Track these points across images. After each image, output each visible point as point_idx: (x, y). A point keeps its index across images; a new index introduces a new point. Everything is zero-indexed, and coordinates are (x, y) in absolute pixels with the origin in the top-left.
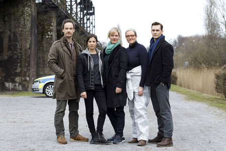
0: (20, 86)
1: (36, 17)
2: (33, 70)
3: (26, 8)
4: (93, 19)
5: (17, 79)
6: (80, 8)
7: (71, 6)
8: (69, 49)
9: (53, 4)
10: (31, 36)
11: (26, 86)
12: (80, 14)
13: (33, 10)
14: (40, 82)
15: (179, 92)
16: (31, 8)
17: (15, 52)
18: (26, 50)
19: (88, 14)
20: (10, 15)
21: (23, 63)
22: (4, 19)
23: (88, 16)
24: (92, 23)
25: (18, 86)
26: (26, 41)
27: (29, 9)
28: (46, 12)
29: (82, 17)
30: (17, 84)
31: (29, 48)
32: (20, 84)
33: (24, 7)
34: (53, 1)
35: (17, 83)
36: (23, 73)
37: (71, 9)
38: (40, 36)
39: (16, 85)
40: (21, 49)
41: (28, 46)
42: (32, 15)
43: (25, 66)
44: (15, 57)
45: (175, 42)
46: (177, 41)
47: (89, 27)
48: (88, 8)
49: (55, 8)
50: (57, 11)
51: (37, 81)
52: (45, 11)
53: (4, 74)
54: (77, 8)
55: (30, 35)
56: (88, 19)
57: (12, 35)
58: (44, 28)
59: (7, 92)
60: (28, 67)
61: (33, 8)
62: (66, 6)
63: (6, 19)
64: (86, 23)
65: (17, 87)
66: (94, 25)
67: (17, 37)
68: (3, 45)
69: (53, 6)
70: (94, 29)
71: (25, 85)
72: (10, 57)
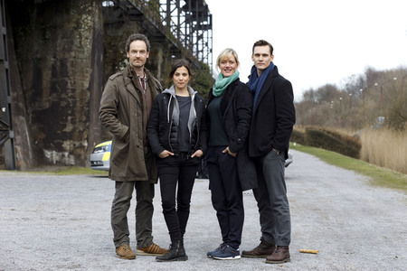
0: (72, 156)
1: (102, 33)
2: (95, 128)
3: (84, 16)
4: (210, 36)
5: (67, 145)
6: (186, 16)
7: (168, 12)
8: (137, 89)
9: (134, 8)
10: (92, 67)
11: (83, 157)
12: (186, 28)
13: (97, 20)
14: (105, 150)
15: (359, 171)
16: (93, 17)
17: (63, 96)
18: (83, 92)
19: (199, 27)
20: (55, 28)
21: (78, 115)
22: (44, 35)
23: (200, 32)
24: (207, 44)
25: (69, 157)
26: (83, 76)
27: (89, 18)
28: (121, 24)
29: (188, 33)
30: (66, 154)
31: (89, 89)
32: (71, 153)
33: (80, 14)
34: (134, 3)
35: (65, 151)
36: (77, 134)
37: (168, 18)
38: (110, 67)
39: (63, 156)
40: (73, 91)
41: (87, 85)
42: (94, 29)
43: (80, 121)
44: (63, 104)
45: (361, 80)
46: (365, 79)
47: (202, 51)
48: (200, 15)
49: (138, 16)
50: (142, 21)
51: (100, 148)
52: (119, 22)
53: (43, 136)
54: (179, 17)
55: (90, 65)
56: (200, 37)
57: (58, 64)
58: (116, 52)
59: (48, 168)
60: (85, 122)
61: (97, 17)
62: (159, 12)
63: (48, 35)
64: (197, 44)
65: (67, 159)
66: (210, 47)
67: (67, 67)
68: (42, 83)
69: (134, 12)
70: (210, 54)
71: (80, 156)
72: (55, 105)
